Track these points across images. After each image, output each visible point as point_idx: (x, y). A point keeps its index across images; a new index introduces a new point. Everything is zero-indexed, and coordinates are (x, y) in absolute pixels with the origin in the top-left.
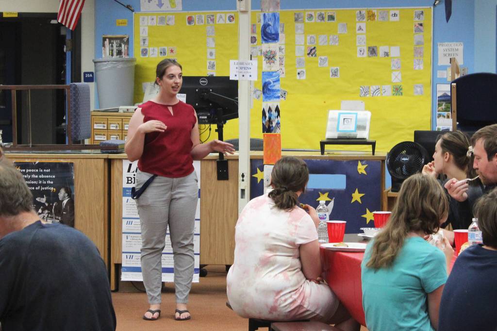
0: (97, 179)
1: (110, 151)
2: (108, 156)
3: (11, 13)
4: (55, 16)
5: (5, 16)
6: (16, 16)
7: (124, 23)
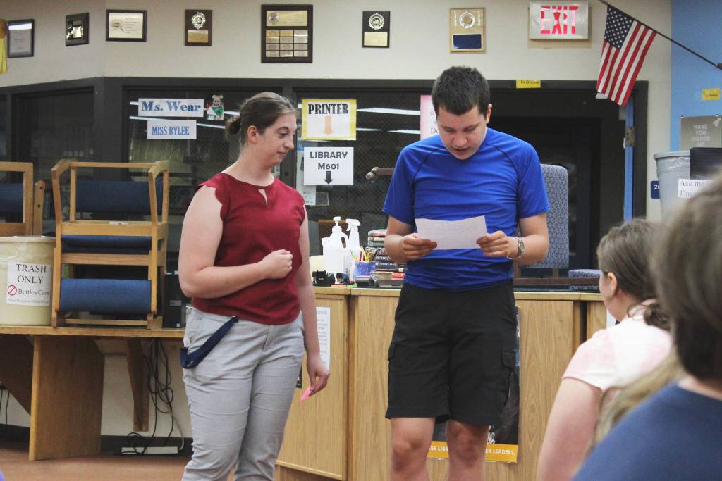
0: (559, 338)
1: (586, 288)
2: (580, 295)
3: (529, 82)
4: (592, 86)
5: (519, 86)
6: (538, 86)
7: (714, 95)
